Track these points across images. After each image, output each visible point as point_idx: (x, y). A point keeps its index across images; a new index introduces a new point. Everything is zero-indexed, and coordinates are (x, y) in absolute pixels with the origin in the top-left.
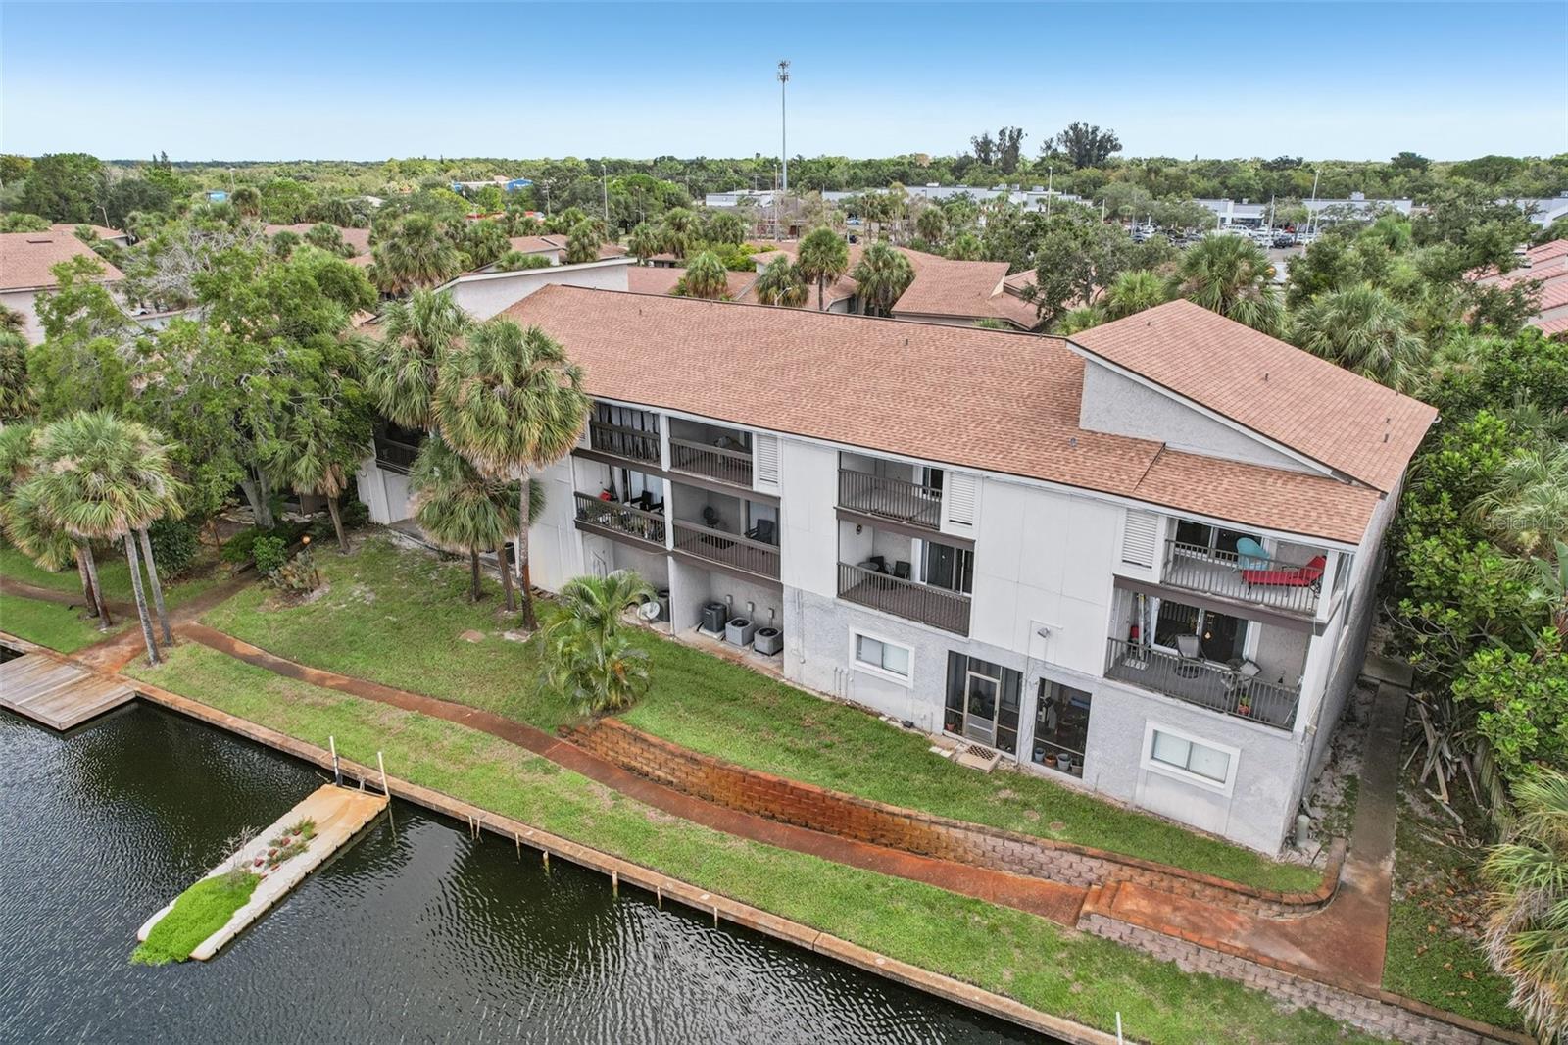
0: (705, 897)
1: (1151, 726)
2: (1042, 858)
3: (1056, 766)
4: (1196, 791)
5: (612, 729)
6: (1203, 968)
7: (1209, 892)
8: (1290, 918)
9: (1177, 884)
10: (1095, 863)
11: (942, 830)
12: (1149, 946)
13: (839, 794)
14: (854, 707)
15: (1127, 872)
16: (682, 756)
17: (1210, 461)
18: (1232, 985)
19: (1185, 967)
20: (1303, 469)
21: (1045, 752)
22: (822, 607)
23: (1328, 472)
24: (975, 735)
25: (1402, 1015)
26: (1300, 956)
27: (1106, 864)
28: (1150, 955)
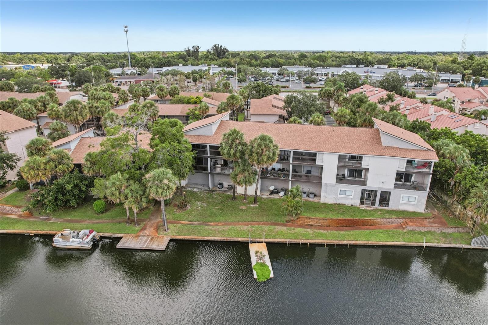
0: (345, 242)
1: (402, 195)
2: (393, 221)
3: (383, 206)
4: (410, 205)
5: (303, 218)
6: (425, 230)
7: (420, 219)
8: (431, 220)
9: (414, 219)
10: (401, 219)
11: (376, 220)
12: (417, 229)
13: (356, 219)
14: (339, 204)
15: (407, 219)
16: (322, 219)
17: (407, 149)
18: (430, 231)
19: (422, 231)
20: (422, 149)
21: (381, 204)
22: (332, 186)
23: (427, 149)
24: (367, 204)
25: (454, 229)
26: (437, 225)
27: (403, 219)
28: (417, 231)
